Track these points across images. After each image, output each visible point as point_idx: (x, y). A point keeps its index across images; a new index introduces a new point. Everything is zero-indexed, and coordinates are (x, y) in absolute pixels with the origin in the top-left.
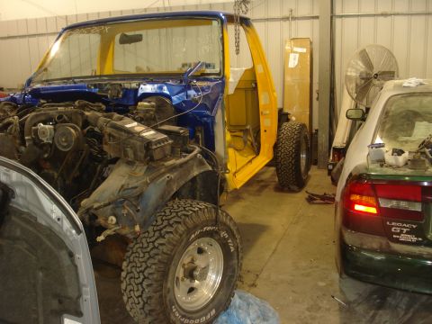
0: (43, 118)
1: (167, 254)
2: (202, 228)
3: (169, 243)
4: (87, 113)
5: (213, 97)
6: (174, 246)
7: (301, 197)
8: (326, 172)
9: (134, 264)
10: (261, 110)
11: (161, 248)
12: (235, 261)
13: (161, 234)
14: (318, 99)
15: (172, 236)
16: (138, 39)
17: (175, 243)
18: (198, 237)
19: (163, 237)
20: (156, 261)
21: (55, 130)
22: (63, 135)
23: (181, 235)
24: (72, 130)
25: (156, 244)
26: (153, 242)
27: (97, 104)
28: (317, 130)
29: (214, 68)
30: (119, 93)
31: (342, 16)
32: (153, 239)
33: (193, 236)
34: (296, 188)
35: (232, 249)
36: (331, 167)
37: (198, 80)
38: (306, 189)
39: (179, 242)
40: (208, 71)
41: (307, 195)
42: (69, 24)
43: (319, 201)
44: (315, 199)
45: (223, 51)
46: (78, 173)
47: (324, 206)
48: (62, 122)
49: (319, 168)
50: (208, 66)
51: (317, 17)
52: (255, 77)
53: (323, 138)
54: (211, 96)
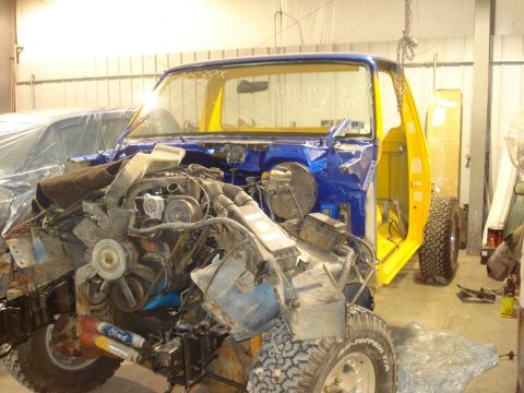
0: (150, 187)
1: (309, 375)
2: (354, 341)
3: (313, 360)
4: (205, 182)
5: (364, 166)
6: (319, 364)
7: (450, 292)
8: (479, 259)
9: (264, 385)
10: (410, 180)
11: (302, 366)
12: (390, 384)
13: (301, 347)
14: (468, 166)
15: (316, 350)
16: (263, 87)
17: (320, 360)
18: (348, 352)
19: (305, 352)
20: (295, 384)
21: (166, 203)
22: (178, 210)
23: (328, 350)
24: (189, 204)
25: (295, 360)
26: (292, 358)
27: (213, 169)
28: (467, 206)
29: (363, 127)
30: (241, 156)
31: (500, 63)
32: (291, 353)
33: (342, 351)
34: (442, 279)
35: (387, 368)
36: (485, 254)
37: (342, 142)
38: (455, 281)
39: (325, 359)
40: (355, 131)
41: (458, 290)
42: (171, 67)
43: (474, 298)
44: (470, 296)
45: (374, 105)
46: (191, 261)
47: (483, 305)
48: (175, 193)
49: (468, 254)
50: (355, 124)
51: (471, 64)
52: (405, 138)
53: (474, 216)
54: (362, 164)
